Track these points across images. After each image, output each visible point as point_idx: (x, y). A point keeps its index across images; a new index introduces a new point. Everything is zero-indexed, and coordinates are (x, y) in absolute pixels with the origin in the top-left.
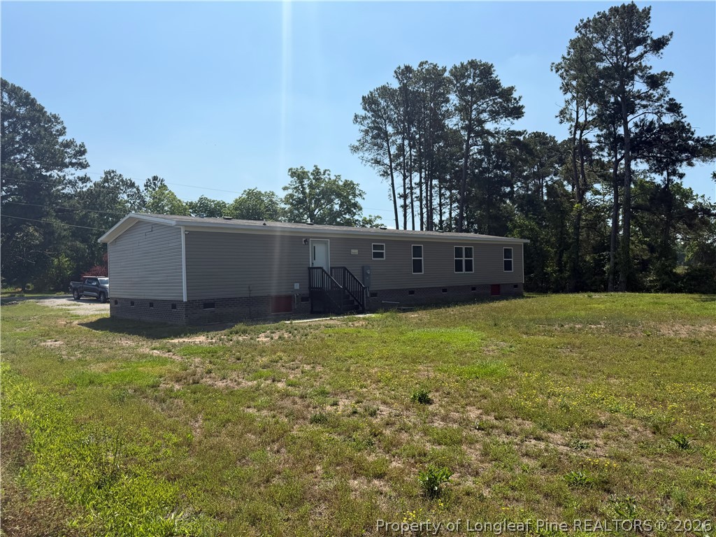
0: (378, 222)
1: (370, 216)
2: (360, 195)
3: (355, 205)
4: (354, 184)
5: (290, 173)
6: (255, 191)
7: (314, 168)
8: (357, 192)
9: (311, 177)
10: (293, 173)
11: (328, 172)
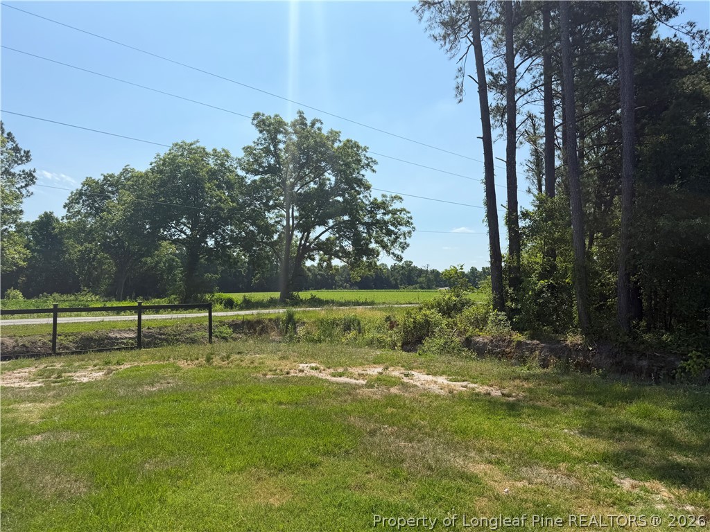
0: (396, 205)
1: (384, 196)
2: (368, 165)
3: (360, 182)
4: (358, 147)
5: (255, 122)
6: (194, 146)
7: (297, 117)
8: (364, 161)
9: (290, 130)
10: (262, 123)
11: (318, 125)
